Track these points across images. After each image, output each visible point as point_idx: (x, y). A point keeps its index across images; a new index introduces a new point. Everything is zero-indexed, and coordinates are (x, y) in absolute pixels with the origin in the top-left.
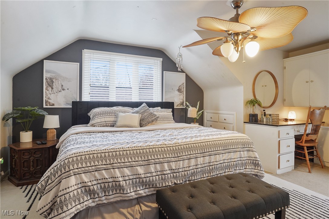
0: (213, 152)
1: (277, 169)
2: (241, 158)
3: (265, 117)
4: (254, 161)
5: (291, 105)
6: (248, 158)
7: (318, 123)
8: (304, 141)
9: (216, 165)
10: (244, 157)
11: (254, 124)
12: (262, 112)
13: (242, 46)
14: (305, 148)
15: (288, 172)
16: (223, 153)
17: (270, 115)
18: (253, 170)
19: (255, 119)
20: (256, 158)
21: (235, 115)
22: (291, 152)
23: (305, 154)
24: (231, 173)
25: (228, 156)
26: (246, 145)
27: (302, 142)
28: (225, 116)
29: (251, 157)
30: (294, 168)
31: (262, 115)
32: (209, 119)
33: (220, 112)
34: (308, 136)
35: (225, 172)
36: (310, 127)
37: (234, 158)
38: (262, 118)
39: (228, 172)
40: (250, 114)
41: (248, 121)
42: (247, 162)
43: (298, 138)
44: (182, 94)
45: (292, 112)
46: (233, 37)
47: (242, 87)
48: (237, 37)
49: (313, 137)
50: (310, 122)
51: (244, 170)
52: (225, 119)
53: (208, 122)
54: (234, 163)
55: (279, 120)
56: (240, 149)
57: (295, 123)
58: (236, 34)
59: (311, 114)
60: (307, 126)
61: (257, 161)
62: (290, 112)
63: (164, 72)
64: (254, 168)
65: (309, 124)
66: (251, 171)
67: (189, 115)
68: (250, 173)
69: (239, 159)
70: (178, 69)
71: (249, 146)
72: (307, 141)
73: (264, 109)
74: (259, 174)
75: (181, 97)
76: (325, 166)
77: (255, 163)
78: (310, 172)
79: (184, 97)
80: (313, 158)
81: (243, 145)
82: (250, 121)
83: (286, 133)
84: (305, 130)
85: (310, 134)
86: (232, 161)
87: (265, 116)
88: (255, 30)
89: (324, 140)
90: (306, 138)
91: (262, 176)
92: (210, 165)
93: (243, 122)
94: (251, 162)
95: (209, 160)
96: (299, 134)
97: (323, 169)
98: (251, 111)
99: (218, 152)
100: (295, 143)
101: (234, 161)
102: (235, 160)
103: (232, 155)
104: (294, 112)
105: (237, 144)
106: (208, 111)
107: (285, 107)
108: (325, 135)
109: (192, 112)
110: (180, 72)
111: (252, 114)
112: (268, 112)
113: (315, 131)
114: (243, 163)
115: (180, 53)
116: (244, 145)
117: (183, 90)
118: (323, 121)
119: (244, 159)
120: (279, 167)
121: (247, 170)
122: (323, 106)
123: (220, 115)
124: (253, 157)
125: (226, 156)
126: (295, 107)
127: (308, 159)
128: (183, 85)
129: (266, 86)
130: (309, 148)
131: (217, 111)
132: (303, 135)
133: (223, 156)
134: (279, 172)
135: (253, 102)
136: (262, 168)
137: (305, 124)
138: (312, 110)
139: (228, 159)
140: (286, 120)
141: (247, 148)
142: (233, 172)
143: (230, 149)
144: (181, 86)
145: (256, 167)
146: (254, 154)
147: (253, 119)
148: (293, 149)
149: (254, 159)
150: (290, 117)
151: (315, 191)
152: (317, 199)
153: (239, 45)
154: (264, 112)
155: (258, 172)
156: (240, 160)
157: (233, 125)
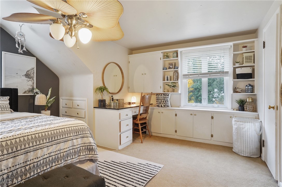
0: (31, 148)
1: (119, 145)
2: (73, 146)
3: (113, 102)
4: (89, 147)
5: (133, 92)
6: (82, 145)
7: (147, 105)
8: (139, 119)
9: (37, 162)
10: (77, 145)
11: (102, 108)
12: (111, 98)
13: (76, 32)
14: (140, 124)
15: (127, 146)
16: (48, 146)
17: (117, 100)
18: (87, 156)
19: (103, 104)
20: (90, 143)
21: (87, 101)
22: (130, 129)
23: (139, 129)
24: (59, 166)
25: (56, 147)
26: (80, 132)
27: (137, 121)
28: (78, 102)
29: (86, 143)
30: (133, 141)
31: (110, 100)
32: (65, 106)
33: (74, 98)
34: (141, 115)
35: (51, 167)
36: (142, 109)
37: (65, 149)
38: (111, 102)
39: (56, 165)
40: (99, 100)
41: (97, 106)
42: (81, 149)
43: (135, 118)
44: (31, 80)
45: (134, 97)
46: (67, 20)
47: (92, 75)
48: (71, 20)
49: (144, 116)
50: (142, 104)
51: (78, 158)
52: (78, 105)
53: (64, 108)
54: (65, 153)
55: (124, 103)
56: (73, 137)
57: (136, 106)
58: (69, 17)
59: (143, 99)
60: (140, 108)
61: (91, 146)
62: (133, 97)
63: (2, 52)
64: (88, 153)
65: (142, 106)
66: (86, 157)
67: (37, 103)
68: (84, 159)
69: (71, 148)
70: (19, 51)
71: (84, 133)
72: (140, 120)
73: (112, 95)
74: (93, 158)
75: (30, 83)
76: (152, 135)
77: (90, 148)
78: (142, 143)
79: (34, 83)
80: (146, 131)
81: (76, 133)
82: (99, 106)
83: (126, 115)
84: (139, 111)
85: (142, 114)
86: (61, 152)
87: (113, 100)
88: (86, 17)
89: (152, 117)
90: (140, 117)
91: (96, 159)
92: (26, 165)
93: (93, 107)
94: (85, 148)
95: (24, 159)
96: (135, 114)
97: (150, 138)
98: (99, 97)
99: (40, 146)
100: (133, 122)
101: (64, 152)
102: (66, 150)
103: (62, 146)
104: (135, 97)
105: (69, 132)
106: (63, 98)
107: (129, 93)
108: (152, 113)
109: (41, 99)
110: (20, 54)
111: (101, 100)
112: (115, 97)
113: (146, 111)
114: (76, 151)
115: (21, 32)
116: (78, 133)
117: (32, 75)
118: (151, 103)
119: (77, 147)
120: (120, 144)
121: (81, 157)
122: (150, 92)
123: (73, 101)
124: (87, 143)
125: (53, 149)
126: (135, 93)
127: (141, 133)
128: (33, 70)
129: (116, 76)
130: (142, 124)
131: (71, 98)
132: (137, 115)
133: (48, 150)
134: (120, 147)
135: (101, 89)
136: (96, 152)
137: (139, 106)
138: (143, 95)
139: (56, 151)
140: (130, 103)
141: (81, 135)
142: (63, 164)
143: (59, 139)
144: (30, 71)
145: (91, 152)
146: (88, 140)
147: (102, 104)
148: (131, 126)
149: (88, 144)
150: (132, 101)
151: (141, 158)
152: (141, 165)
153: (72, 30)
154: (112, 97)
155: (92, 157)
156: (73, 149)
157: (85, 110)
